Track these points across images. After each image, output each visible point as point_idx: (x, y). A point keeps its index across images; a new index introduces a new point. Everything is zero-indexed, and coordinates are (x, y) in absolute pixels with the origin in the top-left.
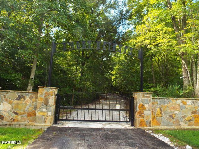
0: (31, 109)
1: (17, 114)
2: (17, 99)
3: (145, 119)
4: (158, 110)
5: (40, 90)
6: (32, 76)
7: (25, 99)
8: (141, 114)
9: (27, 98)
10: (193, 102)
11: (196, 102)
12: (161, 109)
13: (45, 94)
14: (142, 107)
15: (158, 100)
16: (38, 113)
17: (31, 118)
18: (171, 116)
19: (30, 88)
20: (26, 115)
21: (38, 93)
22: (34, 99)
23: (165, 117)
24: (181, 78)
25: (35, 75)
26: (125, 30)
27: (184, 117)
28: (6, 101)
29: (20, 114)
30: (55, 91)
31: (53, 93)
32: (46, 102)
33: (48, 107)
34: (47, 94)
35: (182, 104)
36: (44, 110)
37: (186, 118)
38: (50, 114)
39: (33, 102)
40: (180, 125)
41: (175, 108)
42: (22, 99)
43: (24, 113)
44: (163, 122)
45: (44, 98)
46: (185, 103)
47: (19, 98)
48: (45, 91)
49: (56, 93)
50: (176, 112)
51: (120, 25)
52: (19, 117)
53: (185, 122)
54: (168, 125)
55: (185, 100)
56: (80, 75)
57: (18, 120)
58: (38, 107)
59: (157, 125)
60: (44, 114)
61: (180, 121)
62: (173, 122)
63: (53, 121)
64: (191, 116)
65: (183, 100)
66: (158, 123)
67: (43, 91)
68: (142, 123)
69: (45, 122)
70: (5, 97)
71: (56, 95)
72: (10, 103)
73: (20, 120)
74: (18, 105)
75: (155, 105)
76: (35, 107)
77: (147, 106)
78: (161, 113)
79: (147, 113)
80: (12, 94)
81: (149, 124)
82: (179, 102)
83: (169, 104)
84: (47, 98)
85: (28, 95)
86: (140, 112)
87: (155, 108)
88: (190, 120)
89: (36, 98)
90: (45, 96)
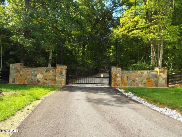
0: (53, 77)
1: (46, 80)
2: (45, 72)
3: (117, 82)
4: (126, 77)
5: (57, 66)
6: (50, 58)
7: (49, 72)
8: (115, 80)
9: (51, 71)
10: (148, 73)
11: (150, 72)
12: (127, 77)
13: (60, 68)
14: (115, 75)
15: (126, 72)
16: (57, 79)
17: (53, 82)
18: (133, 81)
19: (49, 65)
20: (51, 80)
21: (56, 68)
22: (54, 72)
23: (130, 82)
24: (150, 56)
25: (52, 58)
26: (118, 16)
27: (141, 81)
28: (40, 73)
29: (48, 80)
30: (65, 67)
31: (64, 68)
32: (61, 73)
33: (62, 76)
34: (62, 69)
35: (141, 74)
36: (60, 78)
37: (143, 82)
38: (63, 79)
39: (54, 73)
40: (139, 86)
41: (136, 76)
42: (48, 72)
43: (49, 80)
44: (129, 84)
45: (60, 71)
46: (143, 73)
47: (46, 71)
48: (60, 67)
49: (66, 68)
50: (137, 78)
51: (113, 12)
52: (47, 81)
53: (142, 84)
54: (131, 86)
55: (143, 71)
56: (82, 54)
57: (47, 83)
58: (57, 76)
59: (124, 86)
60: (61, 80)
61: (139, 83)
62: (135, 84)
63: (65, 83)
64: (145, 81)
65: (142, 71)
66: (125, 85)
67: (59, 67)
68: (115, 84)
69: (61, 84)
70: (39, 70)
71: (66, 69)
72: (42, 74)
73: (48, 83)
74: (46, 75)
75: (124, 74)
76: (56, 76)
77: (118, 75)
78: (127, 79)
79: (119, 79)
80: (42, 69)
81: (119, 85)
82: (139, 72)
83: (133, 74)
84: (61, 71)
85: (51, 70)
86: (114, 78)
87: (124, 76)
88: (145, 83)
89: (56, 71)
90: (60, 70)
